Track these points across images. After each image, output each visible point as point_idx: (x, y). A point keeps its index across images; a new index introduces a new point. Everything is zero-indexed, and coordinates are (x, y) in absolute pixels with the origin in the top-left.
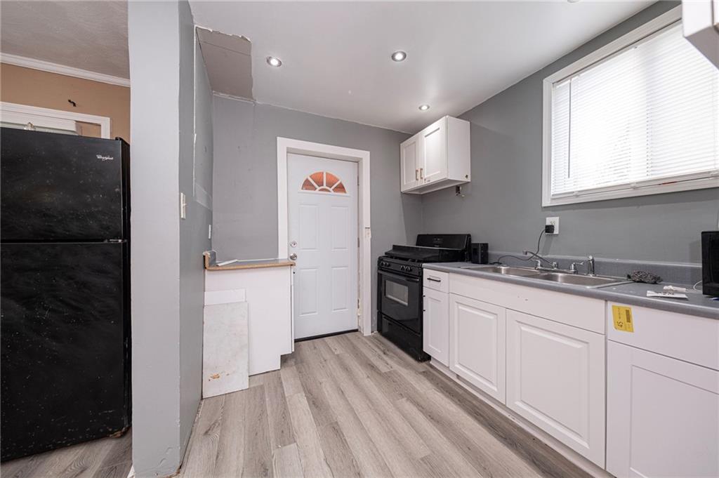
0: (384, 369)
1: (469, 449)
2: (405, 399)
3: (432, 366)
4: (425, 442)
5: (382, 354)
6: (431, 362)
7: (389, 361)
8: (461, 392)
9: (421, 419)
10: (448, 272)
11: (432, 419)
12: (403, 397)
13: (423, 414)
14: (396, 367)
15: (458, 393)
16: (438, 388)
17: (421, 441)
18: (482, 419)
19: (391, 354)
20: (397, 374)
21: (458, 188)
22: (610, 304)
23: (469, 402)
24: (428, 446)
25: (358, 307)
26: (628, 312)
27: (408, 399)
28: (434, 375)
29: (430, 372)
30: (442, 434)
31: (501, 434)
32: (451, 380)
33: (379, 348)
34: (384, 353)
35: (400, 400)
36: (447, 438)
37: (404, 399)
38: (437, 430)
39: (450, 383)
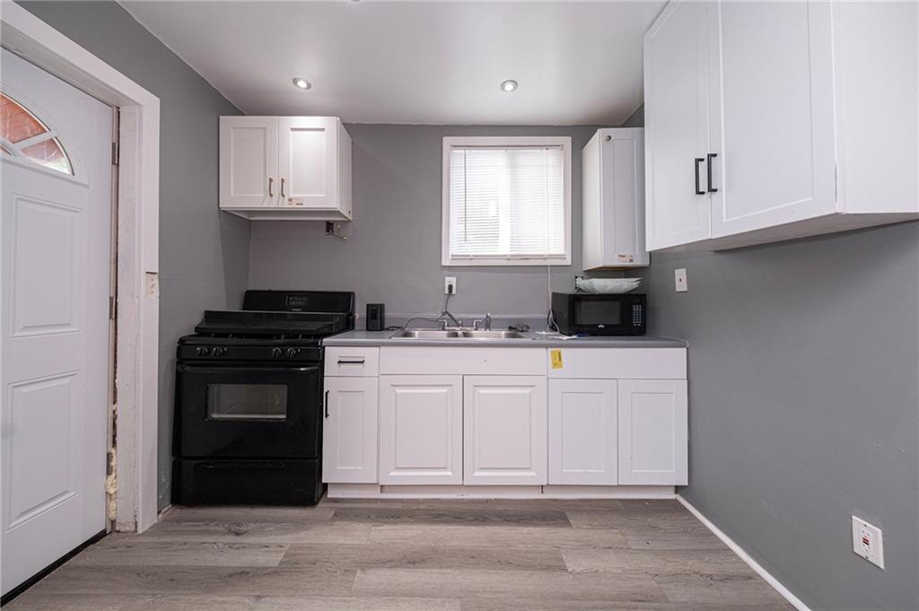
0: (273, 559)
1: (473, 557)
2: (359, 571)
3: (335, 500)
4: (441, 597)
5: (231, 539)
6: (328, 496)
7: (265, 540)
8: (399, 506)
9: (404, 576)
10: (379, 346)
11: (414, 563)
12: (355, 572)
13: (399, 567)
14: (288, 539)
15: (398, 510)
16: (372, 521)
17: (438, 601)
18: (445, 518)
19: (251, 526)
20: (300, 548)
21: (329, 226)
22: (550, 350)
23: (417, 510)
24: (449, 597)
25: (109, 471)
26: (559, 354)
27: (363, 569)
28: (351, 509)
29: (343, 509)
30: (442, 568)
31: (471, 518)
32: (376, 500)
33: (214, 533)
34: (237, 534)
35: (356, 579)
36: (451, 567)
37: (359, 573)
38: (433, 570)
39: (379, 505)
